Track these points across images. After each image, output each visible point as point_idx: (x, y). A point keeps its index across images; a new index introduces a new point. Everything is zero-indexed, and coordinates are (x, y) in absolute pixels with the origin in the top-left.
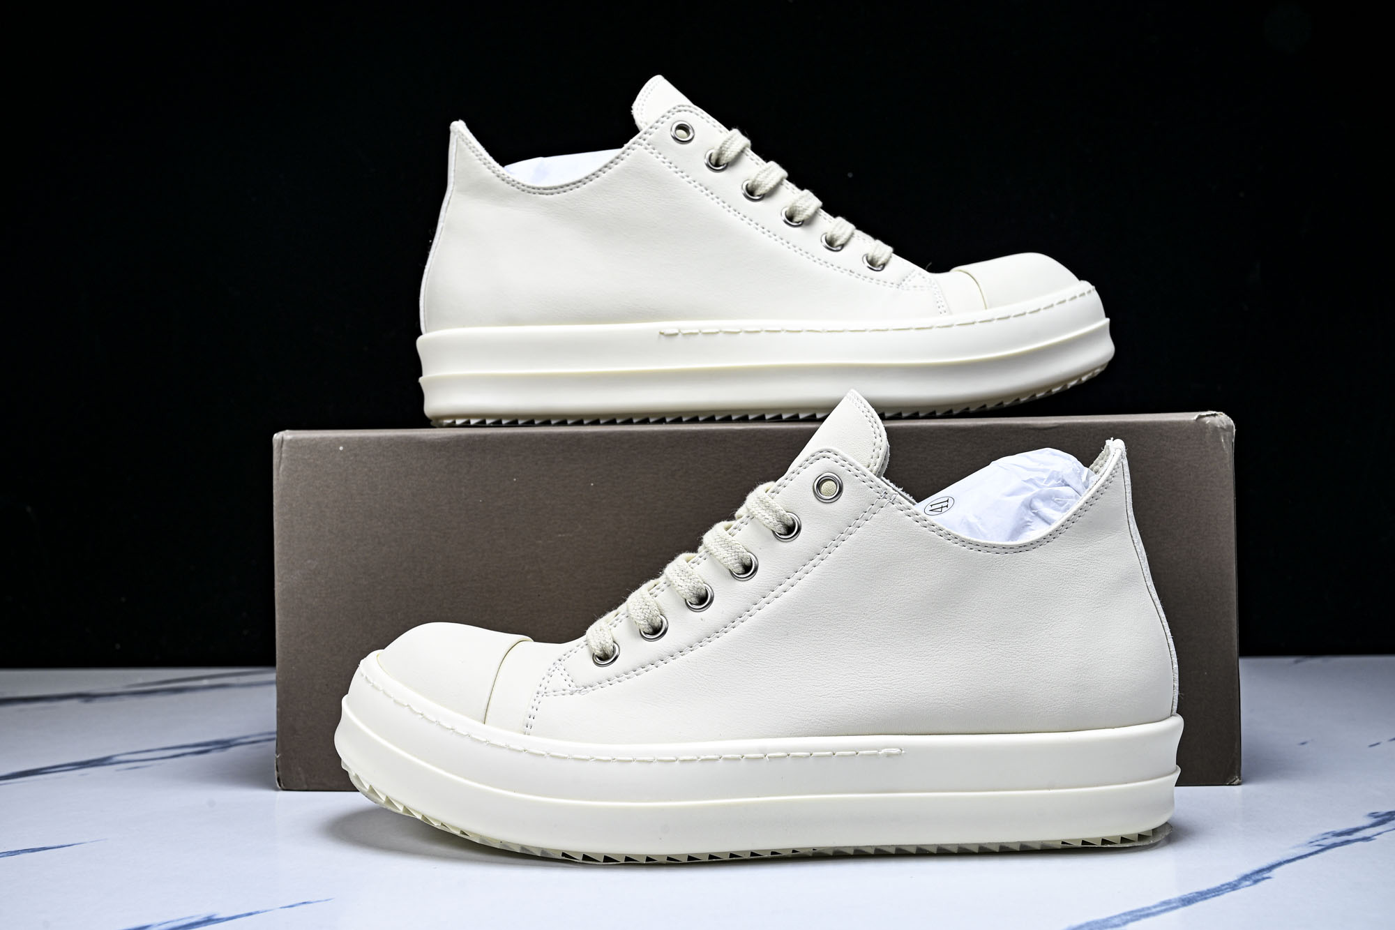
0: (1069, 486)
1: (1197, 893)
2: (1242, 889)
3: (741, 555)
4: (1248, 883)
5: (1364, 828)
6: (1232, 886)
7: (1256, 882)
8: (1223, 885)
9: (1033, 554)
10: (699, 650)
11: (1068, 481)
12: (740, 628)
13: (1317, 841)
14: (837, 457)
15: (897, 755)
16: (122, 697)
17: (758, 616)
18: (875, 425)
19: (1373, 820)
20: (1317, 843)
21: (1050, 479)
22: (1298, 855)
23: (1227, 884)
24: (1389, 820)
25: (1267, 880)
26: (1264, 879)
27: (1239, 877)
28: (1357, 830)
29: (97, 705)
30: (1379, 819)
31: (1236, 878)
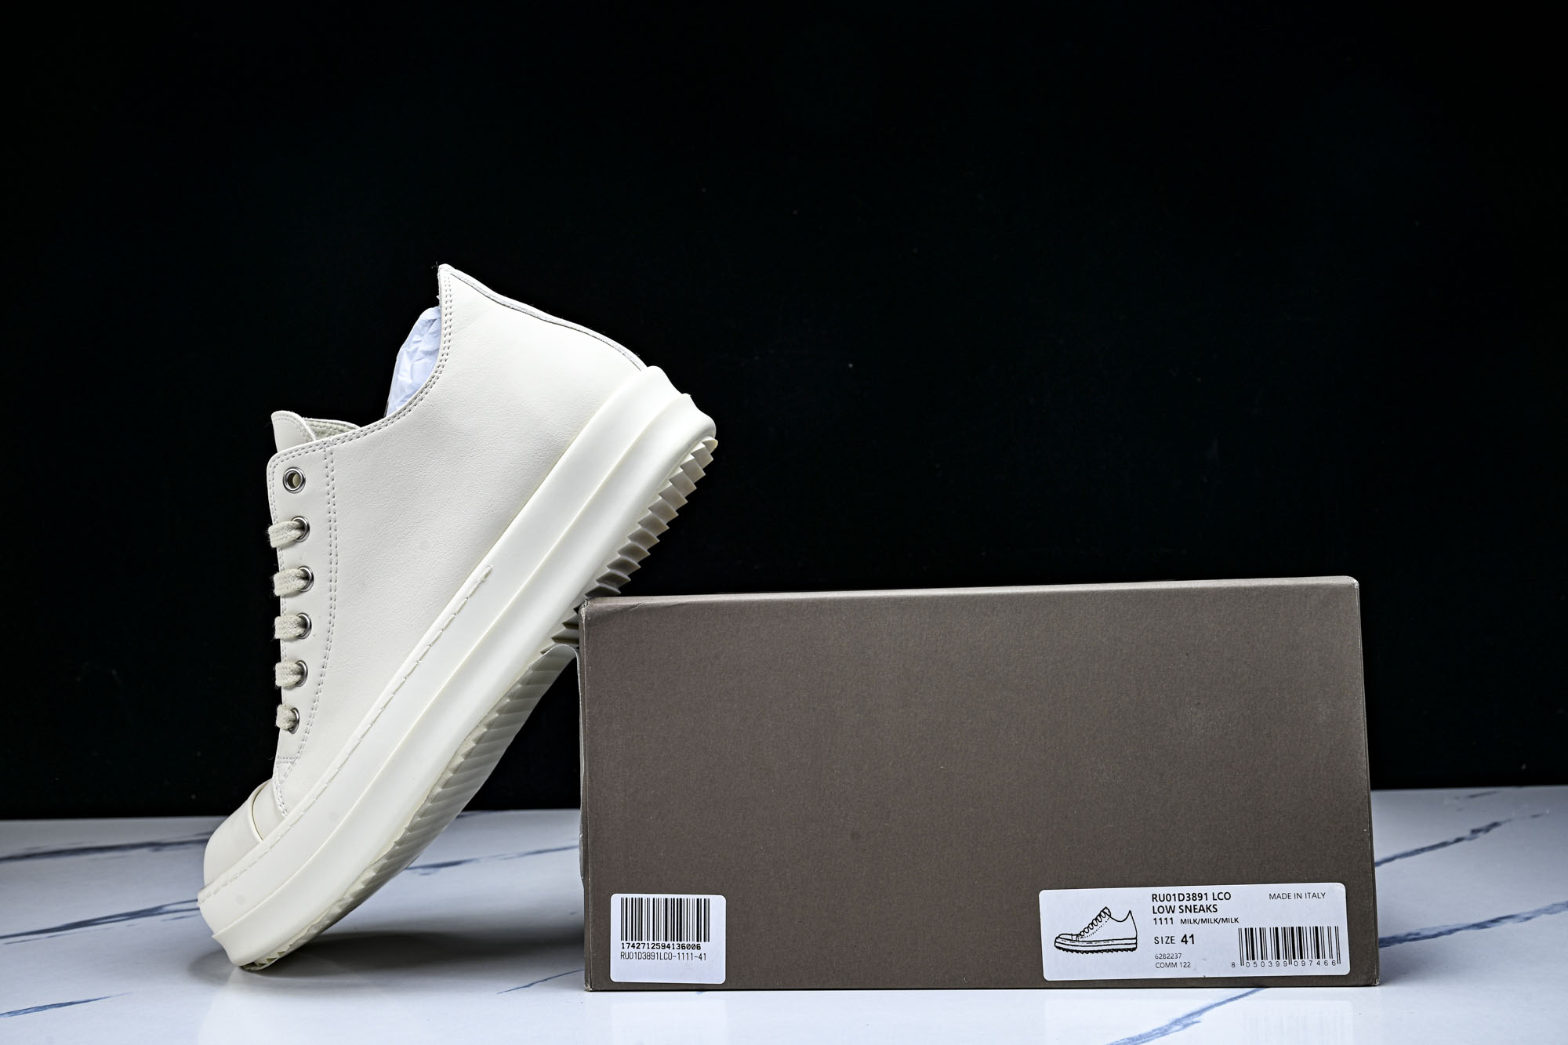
1: (1128, 1039)
2: (1171, 1034)
4: (1178, 1027)
6: (1163, 1031)
7: (1186, 1026)
8: (1154, 1031)
16: (189, 845)
23: (1158, 1029)
25: (1196, 1025)
26: (1193, 1023)
27: (1171, 1022)
29: (166, 853)
31: (1168, 1023)
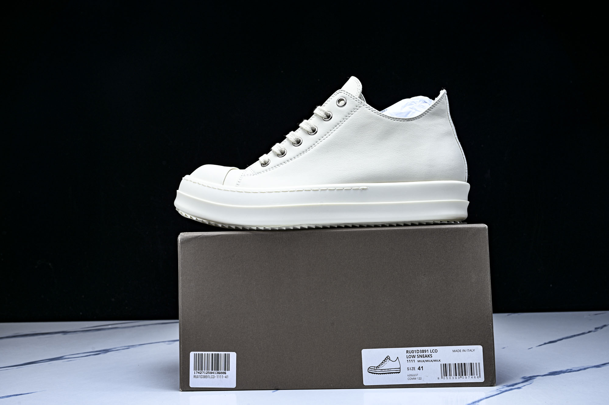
0: (427, 103)
3: (312, 126)
5: (519, 383)
9: (413, 122)
10: (297, 159)
11: (427, 101)
12: (312, 150)
13: (500, 389)
14: (345, 92)
15: (366, 189)
17: (318, 146)
18: (358, 83)
19: (523, 380)
20: (500, 390)
21: (420, 101)
22: (491, 395)
24: (529, 380)
28: (516, 384)
30: (526, 379)
